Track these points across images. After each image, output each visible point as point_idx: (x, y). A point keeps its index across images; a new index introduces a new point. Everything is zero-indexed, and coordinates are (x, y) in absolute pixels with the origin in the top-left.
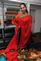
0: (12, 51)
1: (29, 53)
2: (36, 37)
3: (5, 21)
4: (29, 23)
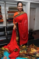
2: (36, 34)
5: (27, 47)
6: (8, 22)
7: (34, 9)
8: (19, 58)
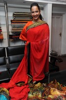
0: (19, 85)
1: (47, 90)
2: (62, 61)
3: (10, 35)
5: (44, 86)
7: (59, 16)
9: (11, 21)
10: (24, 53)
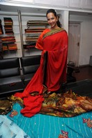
1: (62, 100)
2: (79, 72)
3: (24, 45)
4: (62, 43)
6: (26, 50)
8: (40, 115)
9: (26, 30)
10: (39, 63)
